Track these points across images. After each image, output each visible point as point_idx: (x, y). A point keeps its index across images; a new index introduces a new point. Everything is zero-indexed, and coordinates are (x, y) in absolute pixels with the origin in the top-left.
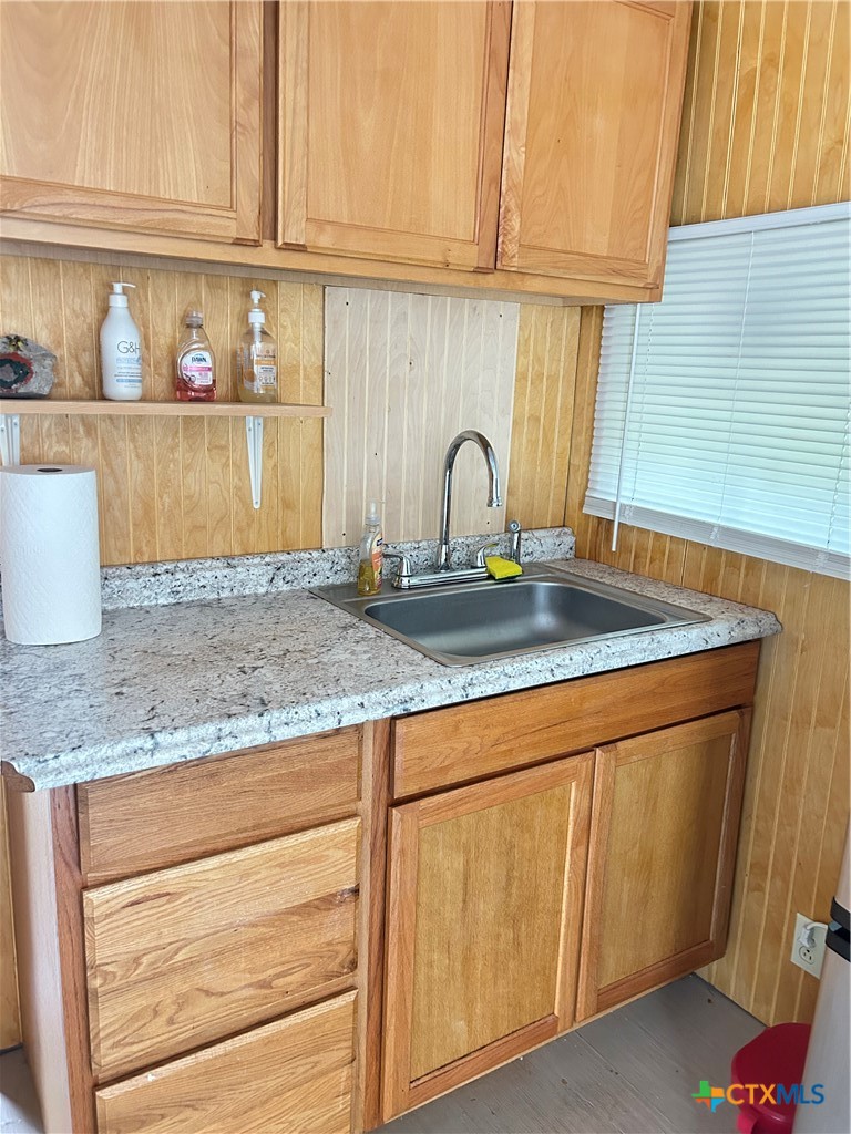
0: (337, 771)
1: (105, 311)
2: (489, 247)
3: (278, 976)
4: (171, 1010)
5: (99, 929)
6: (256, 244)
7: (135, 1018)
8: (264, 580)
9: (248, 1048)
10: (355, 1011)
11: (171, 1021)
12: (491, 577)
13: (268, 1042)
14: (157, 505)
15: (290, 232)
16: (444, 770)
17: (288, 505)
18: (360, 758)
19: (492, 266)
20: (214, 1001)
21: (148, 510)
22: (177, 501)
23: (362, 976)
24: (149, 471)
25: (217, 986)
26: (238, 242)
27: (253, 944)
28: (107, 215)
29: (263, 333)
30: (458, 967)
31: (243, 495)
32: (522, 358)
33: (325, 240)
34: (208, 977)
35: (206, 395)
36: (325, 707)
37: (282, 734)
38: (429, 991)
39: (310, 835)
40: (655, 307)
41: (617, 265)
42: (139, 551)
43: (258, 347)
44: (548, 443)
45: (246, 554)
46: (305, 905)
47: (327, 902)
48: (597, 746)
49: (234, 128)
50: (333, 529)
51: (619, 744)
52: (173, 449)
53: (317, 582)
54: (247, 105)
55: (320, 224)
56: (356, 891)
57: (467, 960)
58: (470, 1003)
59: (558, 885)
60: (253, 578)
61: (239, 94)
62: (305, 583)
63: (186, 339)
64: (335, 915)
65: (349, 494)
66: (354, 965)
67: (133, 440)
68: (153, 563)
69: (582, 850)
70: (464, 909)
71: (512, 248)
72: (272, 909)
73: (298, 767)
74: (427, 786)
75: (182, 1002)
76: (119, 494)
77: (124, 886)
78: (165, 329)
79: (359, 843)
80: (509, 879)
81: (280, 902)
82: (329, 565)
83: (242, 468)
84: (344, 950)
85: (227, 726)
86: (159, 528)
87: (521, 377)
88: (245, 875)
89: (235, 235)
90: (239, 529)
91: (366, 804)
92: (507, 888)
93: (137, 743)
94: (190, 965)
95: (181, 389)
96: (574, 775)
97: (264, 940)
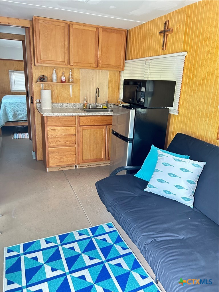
0: (72, 121)
1: (53, 72)
2: (97, 65)
3: (67, 142)
4: (56, 142)
5: (49, 131)
6: (67, 65)
7: (52, 141)
8: (72, 106)
9: (63, 149)
10: (76, 149)
11: (55, 143)
12: (103, 108)
13: (66, 149)
14: (59, 96)
15: (71, 63)
16: (85, 123)
17: (75, 97)
18: (75, 120)
19: (97, 66)
20: (60, 142)
21: (58, 96)
22: (61, 95)
23: (77, 145)
24: (58, 91)
25: (60, 141)
26: (65, 65)
27: (64, 137)
28: (52, 63)
29: (71, 75)
30: (89, 148)
31: (69, 95)
32: (110, 78)
33: (75, 64)
34: (59, 139)
35: (65, 82)
36: (71, 113)
37: (66, 115)
38: (85, 150)
39: (70, 127)
40: (124, 71)
41: (116, 66)
42: (57, 101)
43: (71, 76)
44: (114, 91)
45: (70, 103)
46: (70, 135)
47: (72, 135)
48: (107, 125)
49: (65, 53)
50: (82, 100)
51: (110, 125)
52: (61, 89)
53: (79, 107)
54: (66, 51)
55: (75, 63)
56: (75, 135)
57: (90, 147)
58: (90, 153)
59: (102, 141)
60: (71, 106)
61: (65, 50)
62: (77, 107)
63: (62, 76)
64: (73, 137)
65: (84, 96)
66: (75, 143)
67: (56, 88)
68: (58, 103)
69: (105, 137)
70: (89, 141)
71: (100, 64)
72: (66, 134)
73: (68, 119)
74: (83, 125)
75: (57, 141)
76: (54, 94)
77: (51, 128)
78: (60, 74)
79: (76, 129)
80: (95, 139)
81: (67, 134)
82: (80, 105)
83: (69, 92)
84: (74, 141)
85: (61, 113)
86: (59, 99)
87: (109, 81)
88: (63, 130)
89: (65, 64)
90: (69, 100)
91: (77, 125)
92: (95, 140)
93: (52, 113)
94: (57, 138)
95: (62, 81)
96: (103, 128)
97: (65, 137)
